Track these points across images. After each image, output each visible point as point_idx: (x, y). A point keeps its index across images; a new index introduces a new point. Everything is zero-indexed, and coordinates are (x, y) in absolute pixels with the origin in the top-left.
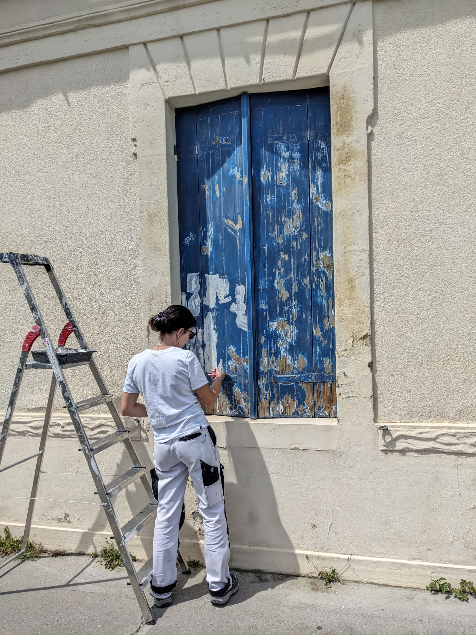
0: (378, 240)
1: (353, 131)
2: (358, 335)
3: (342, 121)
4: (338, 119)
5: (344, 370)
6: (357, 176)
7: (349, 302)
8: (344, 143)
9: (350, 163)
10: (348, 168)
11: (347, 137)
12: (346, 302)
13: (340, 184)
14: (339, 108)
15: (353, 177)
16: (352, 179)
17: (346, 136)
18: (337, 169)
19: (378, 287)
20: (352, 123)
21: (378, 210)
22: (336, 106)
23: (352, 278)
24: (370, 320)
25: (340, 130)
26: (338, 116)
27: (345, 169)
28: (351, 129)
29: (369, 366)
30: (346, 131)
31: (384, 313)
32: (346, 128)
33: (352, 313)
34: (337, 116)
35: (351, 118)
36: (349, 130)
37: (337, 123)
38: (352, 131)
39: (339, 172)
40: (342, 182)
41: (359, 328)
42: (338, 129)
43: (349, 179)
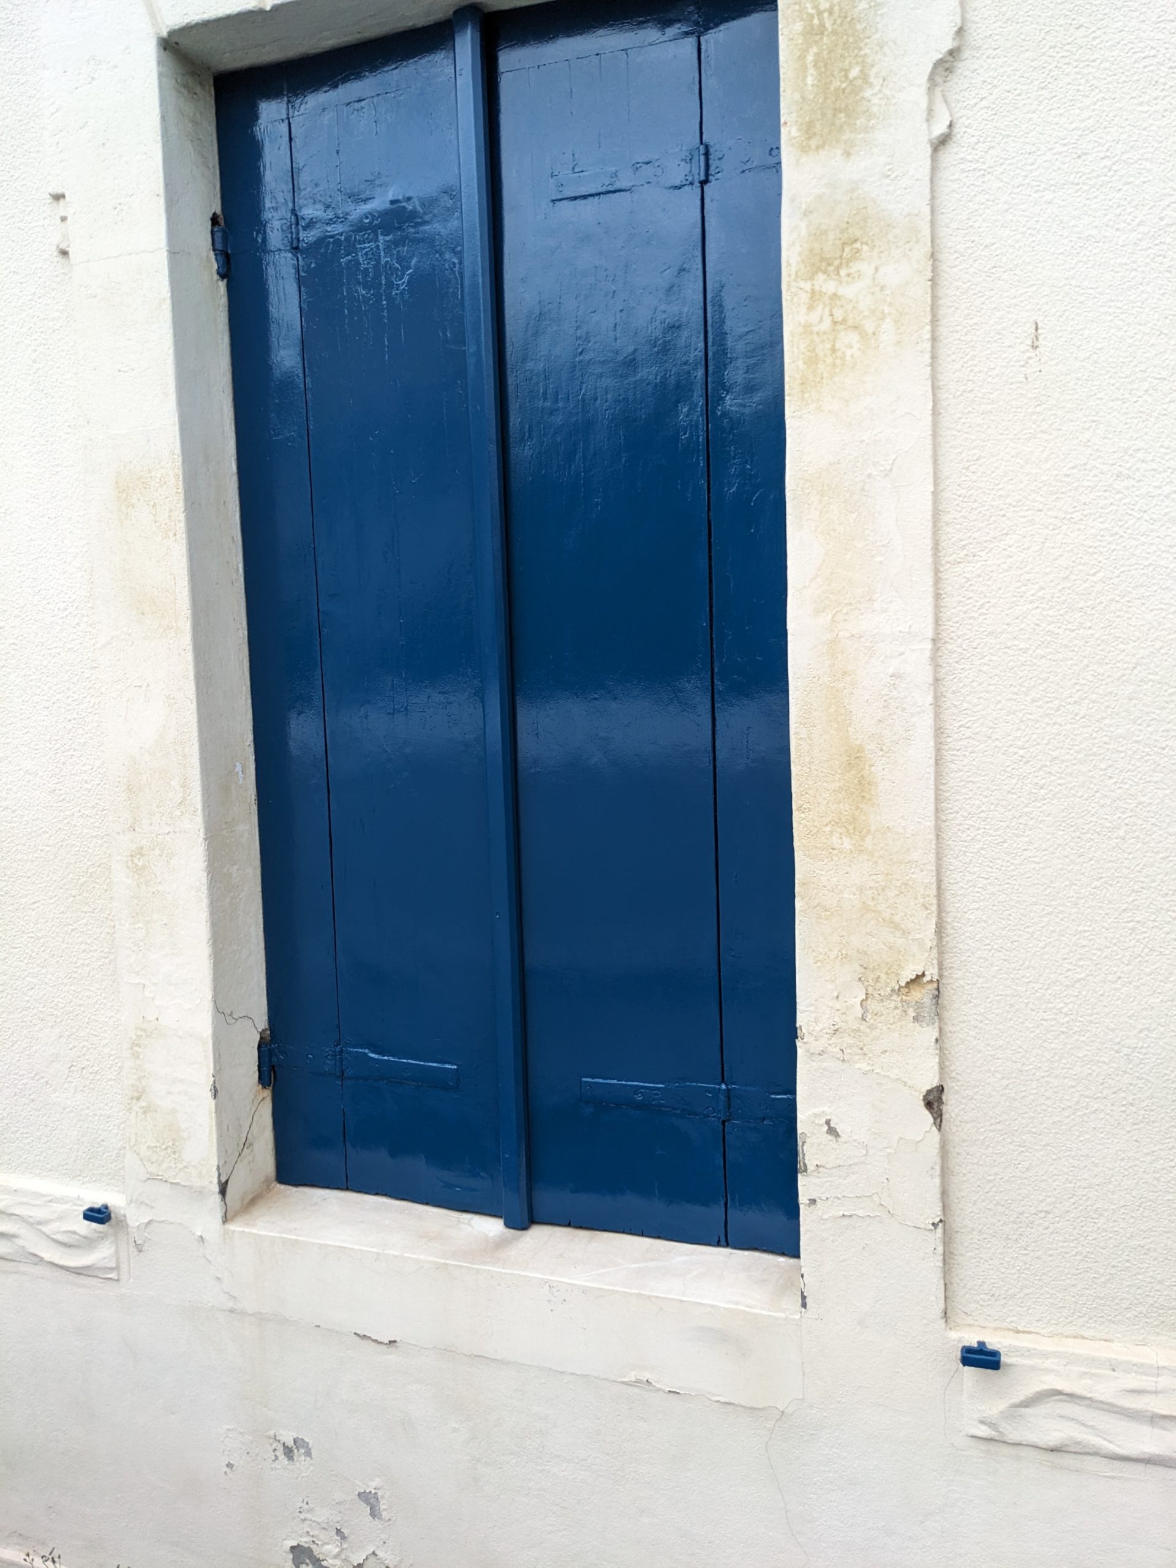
0: (971, 595)
1: (872, 128)
2: (883, 976)
3: (826, 86)
4: (810, 80)
5: (826, 1108)
6: (888, 325)
7: (847, 844)
8: (835, 185)
9: (856, 267)
10: (847, 291)
11: (847, 154)
12: (835, 840)
13: (812, 360)
14: (814, 32)
15: (869, 326)
16: (863, 335)
17: (839, 152)
18: (804, 297)
19: (970, 785)
20: (868, 93)
21: (972, 468)
22: (799, 26)
23: (861, 749)
24: (934, 920)
25: (818, 127)
26: (810, 66)
27: (835, 296)
28: (860, 122)
29: (929, 1105)
30: (840, 129)
31: (993, 894)
32: (843, 117)
33: (861, 890)
34: (804, 69)
35: (864, 76)
36: (854, 127)
38: (867, 130)
39: (811, 308)
40: (823, 349)
41: (890, 948)
42: (810, 125)
43: (853, 337)
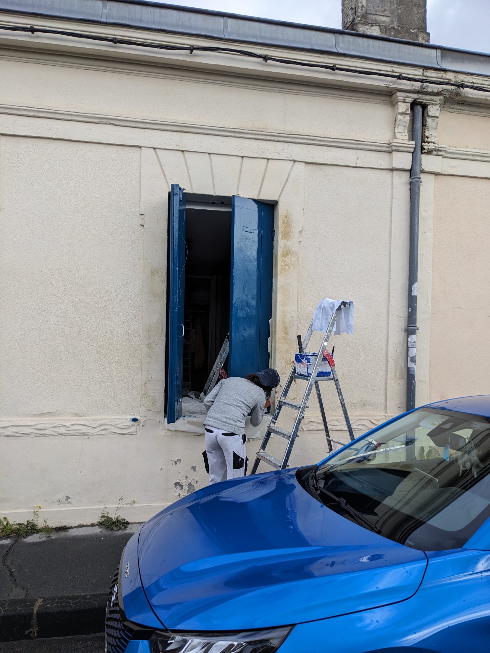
2: (288, 361)
3: (285, 231)
4: (283, 229)
6: (292, 266)
7: (284, 341)
8: (286, 245)
9: (288, 257)
10: (287, 260)
11: (288, 241)
12: (282, 341)
13: (282, 269)
14: (284, 223)
15: (290, 266)
16: (289, 267)
18: (281, 260)
20: (291, 233)
22: (282, 221)
23: (287, 327)
25: (284, 236)
26: (283, 227)
27: (285, 261)
28: (289, 237)
30: (287, 237)
32: (287, 236)
33: (286, 348)
35: (290, 231)
36: (289, 238)
37: (282, 232)
38: (290, 238)
39: (282, 262)
40: (283, 268)
41: (289, 357)
43: (288, 267)
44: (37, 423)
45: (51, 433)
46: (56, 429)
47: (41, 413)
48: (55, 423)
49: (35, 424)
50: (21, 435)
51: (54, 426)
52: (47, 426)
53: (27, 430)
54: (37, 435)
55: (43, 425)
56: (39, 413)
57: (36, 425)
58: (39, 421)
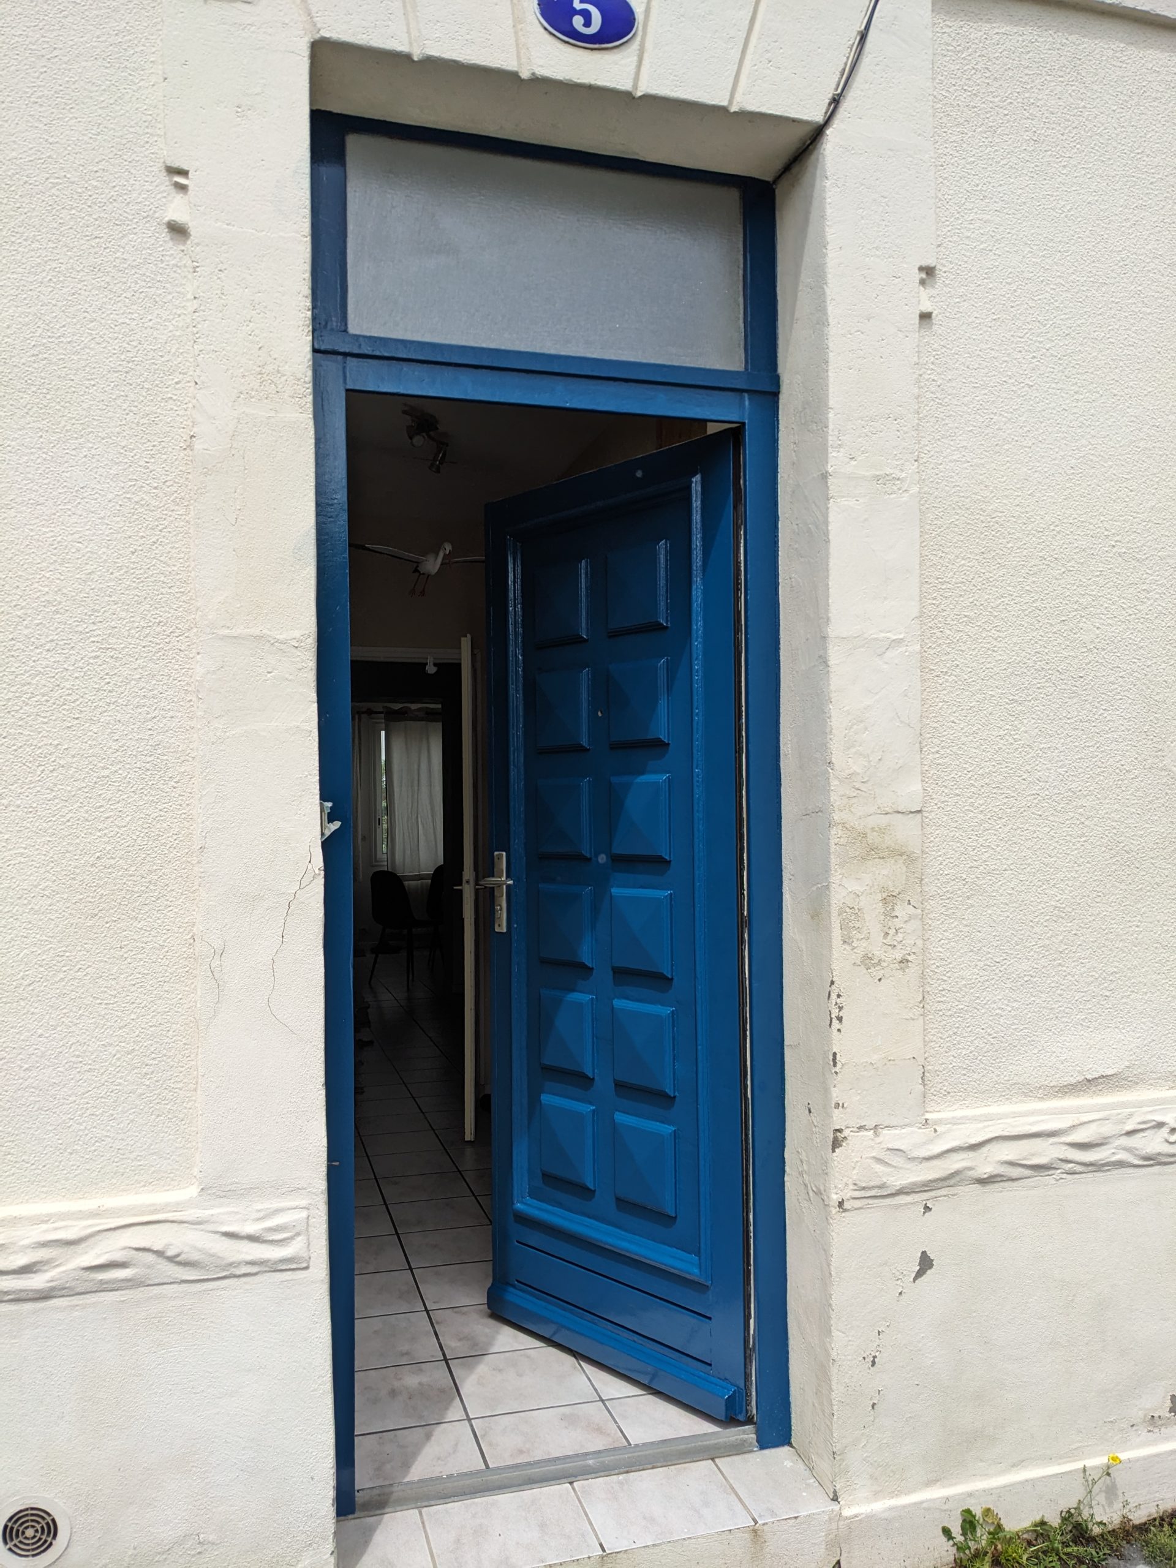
44: (1077, 1122)
45: (1122, 1156)
46: (1134, 1141)
47: (1080, 1078)
48: (1131, 1115)
49: (1069, 1124)
50: (1028, 1172)
51: (1129, 1127)
52: (1107, 1129)
53: (1045, 1152)
54: (1079, 1168)
55: (1093, 1126)
56: (1073, 1081)
57: (1074, 1127)
58: (1078, 1111)
